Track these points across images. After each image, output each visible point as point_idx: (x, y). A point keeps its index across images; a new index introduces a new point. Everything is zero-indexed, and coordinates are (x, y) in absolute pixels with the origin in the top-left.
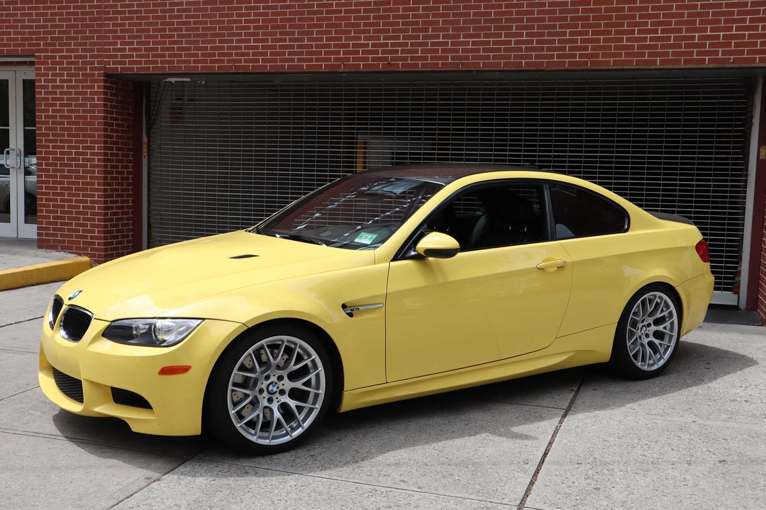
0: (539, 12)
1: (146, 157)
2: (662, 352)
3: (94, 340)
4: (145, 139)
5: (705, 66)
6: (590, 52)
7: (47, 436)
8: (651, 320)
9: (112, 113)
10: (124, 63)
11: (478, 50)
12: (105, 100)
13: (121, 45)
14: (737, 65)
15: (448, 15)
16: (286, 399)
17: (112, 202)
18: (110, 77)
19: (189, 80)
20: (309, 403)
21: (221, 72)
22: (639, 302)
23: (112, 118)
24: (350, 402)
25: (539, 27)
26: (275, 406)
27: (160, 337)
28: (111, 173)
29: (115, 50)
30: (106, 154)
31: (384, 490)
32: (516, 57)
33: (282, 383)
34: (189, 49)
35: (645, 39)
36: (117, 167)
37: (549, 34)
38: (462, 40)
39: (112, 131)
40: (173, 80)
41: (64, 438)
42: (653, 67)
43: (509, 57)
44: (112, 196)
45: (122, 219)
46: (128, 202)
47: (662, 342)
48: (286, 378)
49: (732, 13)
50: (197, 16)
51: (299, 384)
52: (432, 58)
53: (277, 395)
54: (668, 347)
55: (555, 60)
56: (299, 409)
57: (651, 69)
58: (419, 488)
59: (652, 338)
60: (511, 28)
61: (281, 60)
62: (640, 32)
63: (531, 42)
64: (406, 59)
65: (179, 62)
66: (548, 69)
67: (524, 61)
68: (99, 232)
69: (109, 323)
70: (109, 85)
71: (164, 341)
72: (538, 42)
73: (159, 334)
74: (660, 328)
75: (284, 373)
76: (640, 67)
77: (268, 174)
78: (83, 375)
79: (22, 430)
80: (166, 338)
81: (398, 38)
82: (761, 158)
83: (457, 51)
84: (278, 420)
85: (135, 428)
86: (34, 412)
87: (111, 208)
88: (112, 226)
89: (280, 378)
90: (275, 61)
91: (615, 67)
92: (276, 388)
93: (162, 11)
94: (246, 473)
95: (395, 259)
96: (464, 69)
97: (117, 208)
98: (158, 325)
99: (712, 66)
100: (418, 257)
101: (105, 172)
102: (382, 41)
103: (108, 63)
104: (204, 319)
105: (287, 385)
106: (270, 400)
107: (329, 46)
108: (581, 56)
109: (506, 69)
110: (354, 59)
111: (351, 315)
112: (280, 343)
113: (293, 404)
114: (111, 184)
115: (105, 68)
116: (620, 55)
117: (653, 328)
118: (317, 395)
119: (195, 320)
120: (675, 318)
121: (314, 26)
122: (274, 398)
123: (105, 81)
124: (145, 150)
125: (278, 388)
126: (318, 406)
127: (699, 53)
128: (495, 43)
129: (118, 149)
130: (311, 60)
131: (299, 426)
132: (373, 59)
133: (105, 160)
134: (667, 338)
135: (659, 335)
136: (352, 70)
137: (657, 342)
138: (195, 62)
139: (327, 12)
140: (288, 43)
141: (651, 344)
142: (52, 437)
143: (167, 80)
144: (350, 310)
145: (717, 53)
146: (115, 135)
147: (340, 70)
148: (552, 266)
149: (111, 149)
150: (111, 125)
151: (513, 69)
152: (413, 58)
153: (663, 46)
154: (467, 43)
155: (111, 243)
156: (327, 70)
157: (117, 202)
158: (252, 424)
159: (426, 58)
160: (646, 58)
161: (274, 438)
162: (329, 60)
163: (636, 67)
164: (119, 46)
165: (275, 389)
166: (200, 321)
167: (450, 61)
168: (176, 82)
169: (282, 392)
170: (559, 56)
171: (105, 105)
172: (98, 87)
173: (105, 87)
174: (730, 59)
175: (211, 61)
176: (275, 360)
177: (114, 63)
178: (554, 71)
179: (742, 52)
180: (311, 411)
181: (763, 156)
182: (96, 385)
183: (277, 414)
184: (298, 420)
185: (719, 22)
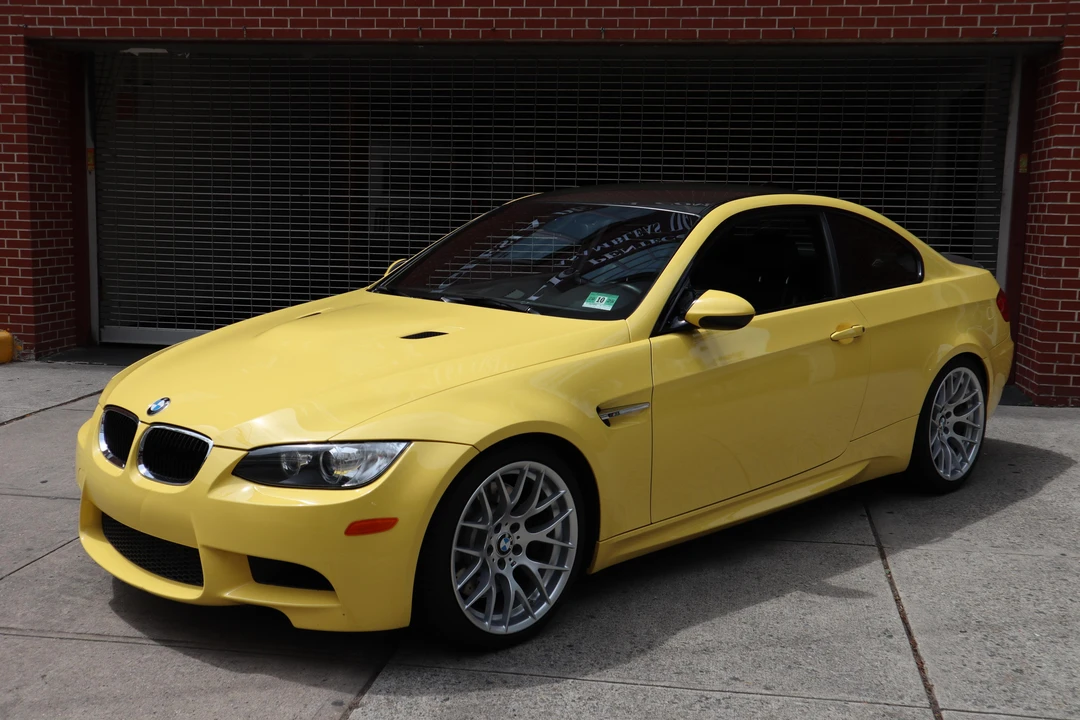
1: (93, 172)
2: (965, 452)
3: (219, 481)
4: (90, 144)
5: (958, 40)
6: (794, 17)
7: (121, 639)
8: (951, 408)
9: (37, 102)
10: (60, 22)
11: (630, 13)
12: (27, 80)
14: (1001, 39)
16: (524, 560)
17: (44, 244)
18: (36, 45)
19: (165, 51)
20: (552, 564)
21: (224, 39)
22: (943, 382)
23: (39, 111)
24: (606, 555)
26: (508, 572)
27: (338, 473)
28: (41, 197)
29: (42, 1)
30: (31, 168)
31: (718, 695)
32: (686, 23)
33: (516, 534)
36: (48, 188)
39: (40, 131)
40: (136, 51)
41: (152, 642)
42: (885, 41)
43: (676, 23)
44: (42, 234)
45: (58, 271)
46: (65, 243)
47: (965, 439)
48: (522, 528)
51: (541, 536)
52: (560, 24)
53: (511, 555)
54: (972, 444)
55: (744, 28)
56: (542, 571)
57: (880, 44)
58: (767, 688)
59: (952, 434)
61: (323, 23)
64: (520, 23)
65: (152, 22)
66: (734, 42)
67: (698, 30)
68: (24, 291)
69: (245, 453)
70: (32, 57)
71: (346, 479)
73: (337, 468)
74: (963, 418)
75: (521, 519)
76: (865, 40)
77: (293, 199)
78: (201, 540)
79: (71, 630)
80: (350, 473)
82: (1021, 171)
83: (598, 13)
84: (516, 592)
85: (299, 622)
86: (71, 598)
87: (43, 253)
88: (45, 281)
89: (515, 528)
90: (313, 23)
91: (830, 41)
92: (509, 543)
94: (489, 683)
95: (654, 333)
96: (608, 40)
97: (52, 253)
98: (333, 451)
99: (966, 40)
100: (688, 330)
101: (32, 197)
103: (32, 21)
104: (409, 441)
105: (525, 537)
106: (501, 564)
107: (399, 2)
108: (782, 23)
109: (670, 40)
110: (439, 23)
111: (607, 423)
112: (518, 472)
113: (534, 566)
114: (41, 216)
115: (26, 29)
116: (838, 22)
117: (954, 419)
118: (564, 551)
119: (395, 444)
120: (981, 403)
122: (506, 560)
123: (26, 51)
124: (90, 161)
125: (511, 543)
126: (568, 567)
127: (949, 21)
129: (49, 160)
130: (371, 24)
131: (543, 599)
132: (469, 24)
133: (32, 178)
134: (969, 432)
135: (960, 428)
136: (436, 40)
137: (959, 438)
138: (180, 23)
141: (951, 441)
142: (130, 640)
143: (126, 51)
144: (609, 414)
145: (974, 21)
146: (44, 137)
147: (416, 40)
148: (845, 336)
149: (39, 159)
150: (38, 121)
151: (681, 41)
152: (530, 23)
153: (899, 11)
155: (45, 309)
156: (396, 40)
157: (50, 243)
158: (480, 605)
159: (551, 23)
160: (875, 27)
161: (513, 621)
162: (399, 23)
163: (861, 41)
165: (508, 545)
166: (403, 445)
167: (587, 28)
168: (141, 54)
169: (517, 549)
170: (750, 23)
171: (28, 90)
172: (16, 60)
173: (27, 61)
174: (993, 30)
175: (208, 23)
176: (512, 500)
177: (42, 22)
178: (742, 45)
179: (1009, 21)
180: (557, 575)
181: (1023, 169)
182: (222, 554)
183: (513, 586)
184: (541, 591)
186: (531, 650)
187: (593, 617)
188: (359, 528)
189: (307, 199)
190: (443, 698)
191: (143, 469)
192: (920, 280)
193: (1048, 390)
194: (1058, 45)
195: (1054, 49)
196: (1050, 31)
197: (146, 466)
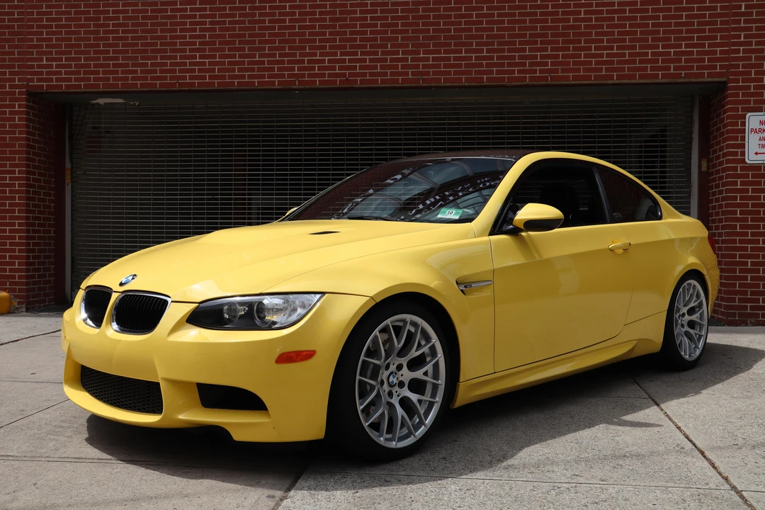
0: (498, 29)
1: (70, 185)
2: (697, 341)
3: (176, 328)
4: (68, 165)
5: (658, 81)
6: (549, 67)
8: (685, 310)
9: (33, 135)
10: (51, 80)
11: (439, 66)
12: (27, 120)
13: (47, 61)
14: (687, 80)
15: (407, 31)
16: (406, 392)
17: (34, 231)
18: (35, 97)
19: (121, 101)
20: (427, 396)
21: (163, 89)
22: (681, 290)
23: (34, 141)
24: (465, 395)
25: (499, 44)
26: (395, 401)
28: (33, 199)
29: (39, 66)
30: (27, 179)
31: (567, 485)
32: (477, 72)
33: (400, 373)
34: (127, 65)
35: (602, 55)
36: (39, 194)
37: (509, 50)
38: (422, 56)
39: (35, 154)
40: (102, 101)
42: (610, 82)
43: (469, 73)
44: (34, 225)
45: (43, 251)
46: (49, 232)
47: (695, 331)
48: (405, 370)
49: (681, 31)
50: (136, 32)
51: (419, 374)
52: (392, 74)
53: (397, 388)
55: (516, 75)
56: (420, 402)
57: (608, 85)
59: (686, 328)
60: (471, 44)
61: (230, 77)
62: (596, 48)
63: (492, 58)
64: (365, 74)
65: (114, 79)
66: (509, 84)
67: (485, 77)
68: (20, 264)
69: (197, 305)
70: (31, 104)
72: (499, 58)
74: (693, 318)
75: (404, 361)
76: (597, 82)
77: (208, 199)
78: (161, 374)
81: (356, 54)
82: (703, 170)
83: (418, 67)
84: (402, 416)
85: (238, 436)
87: (33, 238)
88: (34, 257)
89: (400, 367)
90: (224, 77)
91: (573, 82)
92: (396, 378)
93: (95, 26)
94: (387, 481)
96: (425, 85)
97: (40, 238)
99: (664, 81)
101: (28, 199)
102: (339, 57)
103: (32, 80)
104: (323, 293)
105: (407, 375)
106: (391, 394)
107: (283, 62)
108: (541, 71)
109: (466, 84)
110: (309, 76)
111: (463, 292)
112: (401, 324)
113: (414, 397)
114: (33, 212)
115: (28, 85)
116: (579, 70)
117: (687, 318)
119: (313, 295)
120: (705, 307)
121: (267, 42)
122: (394, 391)
123: (27, 100)
124: (68, 176)
126: (439, 398)
127: (652, 69)
128: (455, 59)
129: (40, 174)
130: (263, 77)
131: (421, 423)
132: (330, 75)
133: (28, 186)
135: (692, 324)
136: (308, 87)
137: (692, 331)
138: (133, 79)
139: (280, 28)
140: (237, 59)
141: (687, 334)
143: (95, 102)
144: (465, 285)
145: (669, 68)
146: (37, 158)
147: (294, 87)
148: (618, 248)
149: (34, 174)
150: (33, 147)
151: (473, 84)
152: (371, 74)
153: (619, 62)
154: (427, 59)
155: (33, 277)
156: (280, 87)
157: (38, 231)
158: (376, 426)
159: (385, 74)
160: (604, 73)
162: (283, 76)
163: (594, 82)
164: (45, 62)
165: (395, 381)
166: (318, 296)
167: (410, 76)
168: (105, 104)
169: (401, 384)
170: (519, 72)
171: (27, 126)
172: (20, 106)
173: (27, 107)
174: (682, 74)
175: (152, 78)
176: (399, 343)
177: (39, 80)
178: (514, 86)
179: (692, 68)
180: (431, 405)
181: (704, 168)
183: (400, 411)
184: (420, 417)
185: (669, 39)
186: (414, 461)
187: (455, 441)
188: (287, 358)
189: (217, 199)
190: (353, 491)
191: (115, 326)
192: (660, 218)
193: (734, 315)
194: (724, 83)
195: (721, 88)
196: (720, 75)
197: (118, 324)
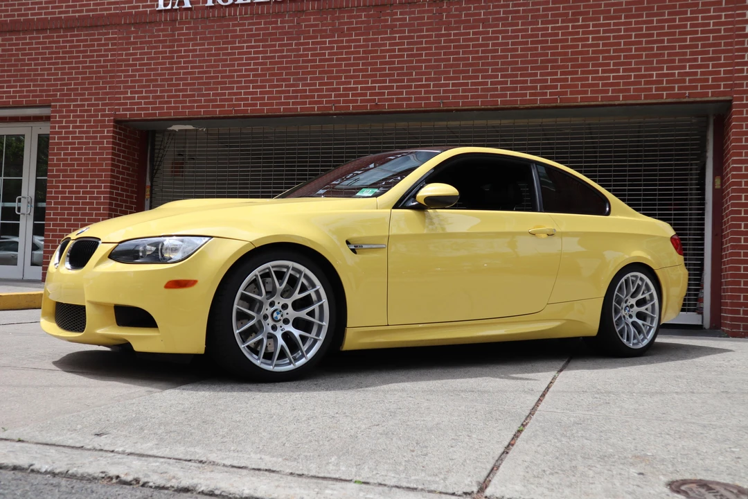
0: (512, 56)
1: (149, 200)
2: (645, 332)
3: (101, 262)
4: (148, 183)
5: (663, 101)
6: (559, 90)
8: (633, 301)
9: (119, 156)
10: (133, 109)
11: (458, 91)
12: (113, 143)
13: (131, 94)
14: (692, 100)
15: (430, 61)
16: (289, 328)
18: (120, 124)
19: (190, 127)
20: (312, 334)
21: (222, 116)
23: (119, 161)
24: (353, 340)
25: (513, 70)
26: (279, 334)
27: (166, 255)
29: (125, 98)
30: (111, 193)
32: (492, 96)
33: (286, 312)
34: (194, 96)
35: (608, 78)
37: (522, 75)
38: (442, 82)
39: (119, 172)
40: (176, 128)
42: (616, 103)
43: (486, 96)
47: (645, 323)
48: (290, 308)
49: (685, 54)
50: (202, 67)
51: (303, 314)
52: (416, 99)
53: (281, 323)
54: (651, 328)
55: (528, 98)
56: (304, 339)
57: (614, 105)
59: (635, 319)
60: (487, 71)
61: (278, 104)
62: (603, 71)
63: (506, 83)
64: (392, 100)
65: (183, 107)
66: (522, 106)
67: (499, 100)
69: (117, 244)
70: (118, 130)
71: (170, 258)
72: (512, 82)
73: (166, 252)
74: (642, 309)
75: (289, 302)
76: (604, 103)
78: (85, 299)
80: (172, 255)
81: (385, 81)
82: (716, 187)
83: (439, 92)
85: (138, 347)
89: (285, 307)
90: (272, 104)
91: (582, 104)
92: (280, 315)
93: (170, 63)
96: (445, 108)
98: (165, 243)
99: (669, 100)
100: (420, 208)
102: (370, 85)
103: (119, 110)
104: (212, 237)
105: (291, 314)
106: (274, 328)
107: (322, 90)
108: (551, 94)
109: (482, 107)
110: (344, 102)
111: (354, 251)
113: (297, 333)
115: (115, 114)
116: (586, 92)
117: (636, 309)
118: (320, 327)
120: (656, 300)
121: (309, 73)
122: (278, 326)
123: (115, 127)
124: (148, 193)
125: (282, 316)
126: (322, 337)
127: (657, 89)
128: (473, 84)
129: (122, 190)
130: (305, 103)
131: (303, 356)
132: (362, 101)
133: (111, 198)
134: (649, 319)
135: (641, 316)
136: (343, 112)
137: (640, 322)
138: (198, 107)
139: (321, 61)
140: (284, 89)
141: (634, 324)
143: (171, 128)
144: (355, 247)
145: (673, 88)
146: (121, 176)
147: (331, 112)
148: (542, 232)
149: (117, 189)
150: (118, 167)
151: (489, 107)
152: (398, 100)
153: (625, 84)
154: (448, 85)
156: (320, 112)
158: (254, 348)
159: (410, 99)
160: (610, 94)
161: (278, 365)
162: (321, 102)
163: (601, 103)
164: (129, 95)
165: (279, 317)
166: (207, 239)
167: (432, 101)
168: (179, 130)
169: (286, 321)
170: (531, 95)
171: (113, 149)
172: (108, 132)
173: (114, 132)
174: (685, 93)
175: (213, 106)
176: (280, 285)
177: (124, 110)
178: (527, 108)
179: (696, 87)
180: (314, 342)
181: (718, 186)
182: (97, 305)
183: (281, 342)
185: (674, 61)
188: (173, 285)
191: (68, 265)
192: (608, 214)
193: (738, 327)
194: (730, 101)
195: (729, 103)
196: (724, 93)
